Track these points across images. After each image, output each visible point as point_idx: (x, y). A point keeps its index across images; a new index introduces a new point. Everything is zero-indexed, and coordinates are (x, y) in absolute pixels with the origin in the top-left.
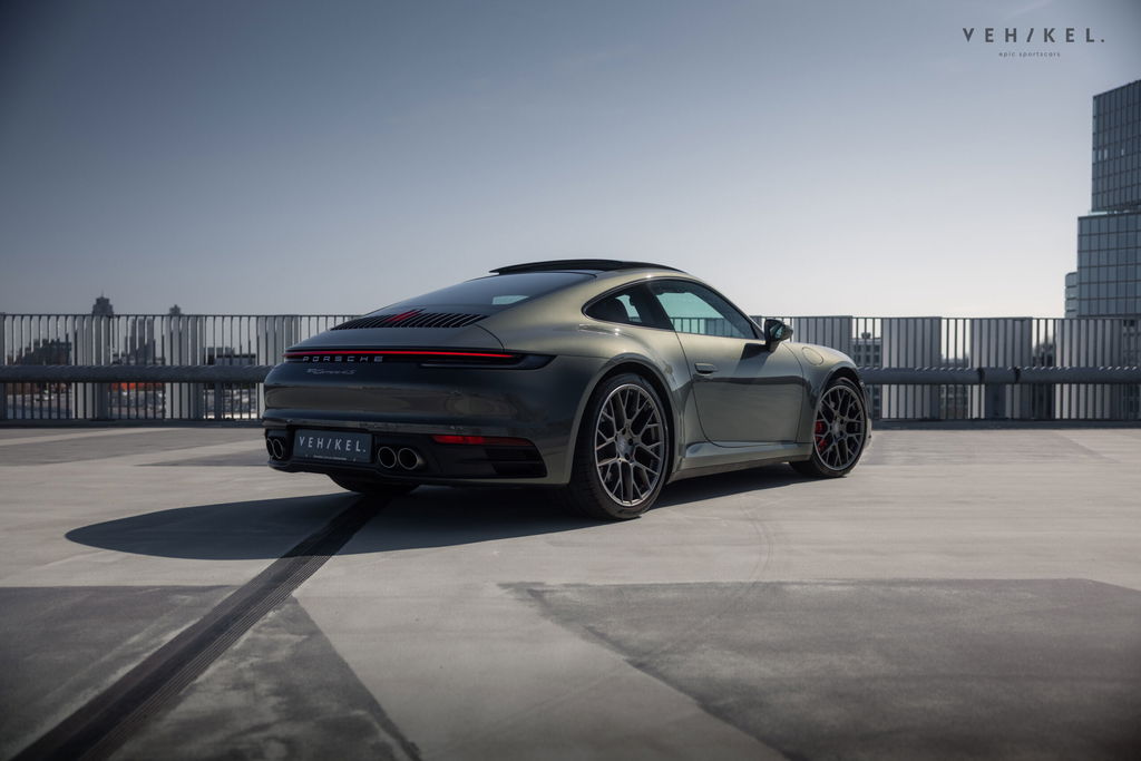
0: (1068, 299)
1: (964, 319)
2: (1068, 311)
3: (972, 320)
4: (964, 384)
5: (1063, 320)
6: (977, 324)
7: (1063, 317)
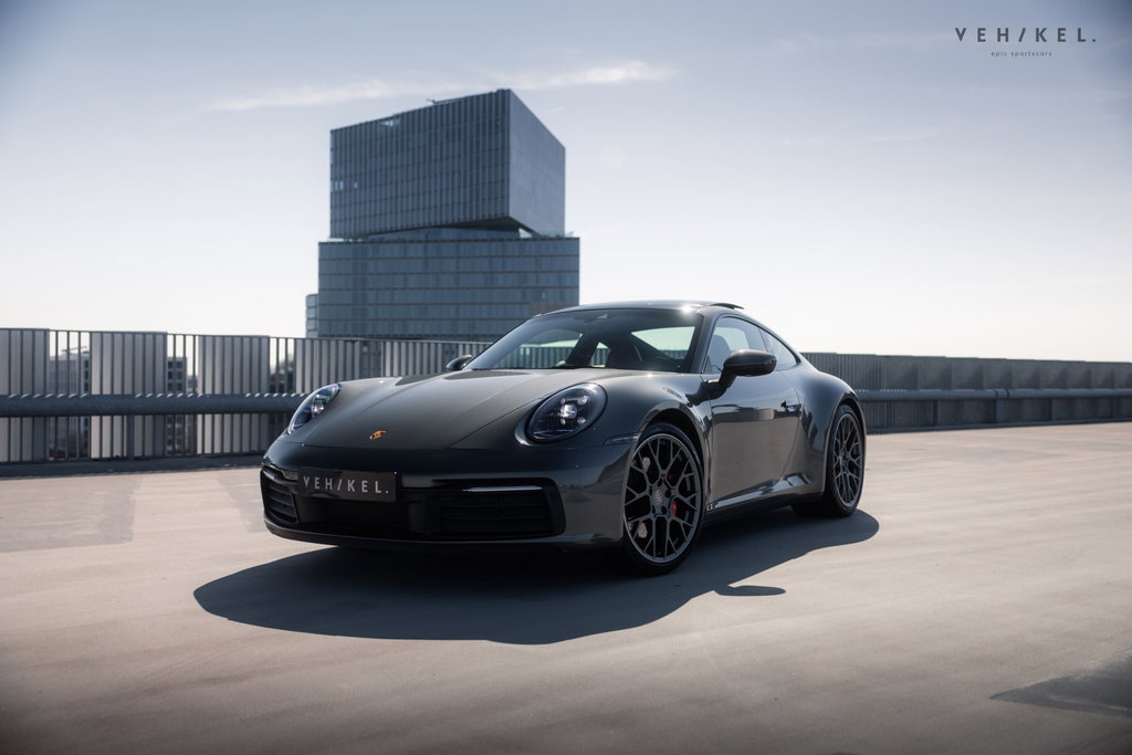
0: (309, 319)
1: (194, 336)
2: (308, 331)
3: (204, 338)
4: (194, 413)
5: (304, 340)
6: (209, 342)
7: (303, 336)
